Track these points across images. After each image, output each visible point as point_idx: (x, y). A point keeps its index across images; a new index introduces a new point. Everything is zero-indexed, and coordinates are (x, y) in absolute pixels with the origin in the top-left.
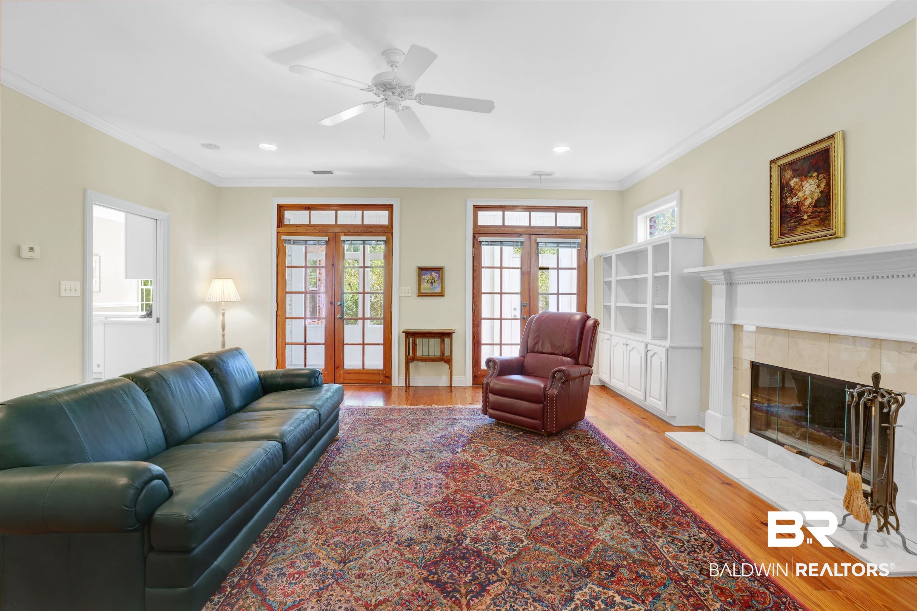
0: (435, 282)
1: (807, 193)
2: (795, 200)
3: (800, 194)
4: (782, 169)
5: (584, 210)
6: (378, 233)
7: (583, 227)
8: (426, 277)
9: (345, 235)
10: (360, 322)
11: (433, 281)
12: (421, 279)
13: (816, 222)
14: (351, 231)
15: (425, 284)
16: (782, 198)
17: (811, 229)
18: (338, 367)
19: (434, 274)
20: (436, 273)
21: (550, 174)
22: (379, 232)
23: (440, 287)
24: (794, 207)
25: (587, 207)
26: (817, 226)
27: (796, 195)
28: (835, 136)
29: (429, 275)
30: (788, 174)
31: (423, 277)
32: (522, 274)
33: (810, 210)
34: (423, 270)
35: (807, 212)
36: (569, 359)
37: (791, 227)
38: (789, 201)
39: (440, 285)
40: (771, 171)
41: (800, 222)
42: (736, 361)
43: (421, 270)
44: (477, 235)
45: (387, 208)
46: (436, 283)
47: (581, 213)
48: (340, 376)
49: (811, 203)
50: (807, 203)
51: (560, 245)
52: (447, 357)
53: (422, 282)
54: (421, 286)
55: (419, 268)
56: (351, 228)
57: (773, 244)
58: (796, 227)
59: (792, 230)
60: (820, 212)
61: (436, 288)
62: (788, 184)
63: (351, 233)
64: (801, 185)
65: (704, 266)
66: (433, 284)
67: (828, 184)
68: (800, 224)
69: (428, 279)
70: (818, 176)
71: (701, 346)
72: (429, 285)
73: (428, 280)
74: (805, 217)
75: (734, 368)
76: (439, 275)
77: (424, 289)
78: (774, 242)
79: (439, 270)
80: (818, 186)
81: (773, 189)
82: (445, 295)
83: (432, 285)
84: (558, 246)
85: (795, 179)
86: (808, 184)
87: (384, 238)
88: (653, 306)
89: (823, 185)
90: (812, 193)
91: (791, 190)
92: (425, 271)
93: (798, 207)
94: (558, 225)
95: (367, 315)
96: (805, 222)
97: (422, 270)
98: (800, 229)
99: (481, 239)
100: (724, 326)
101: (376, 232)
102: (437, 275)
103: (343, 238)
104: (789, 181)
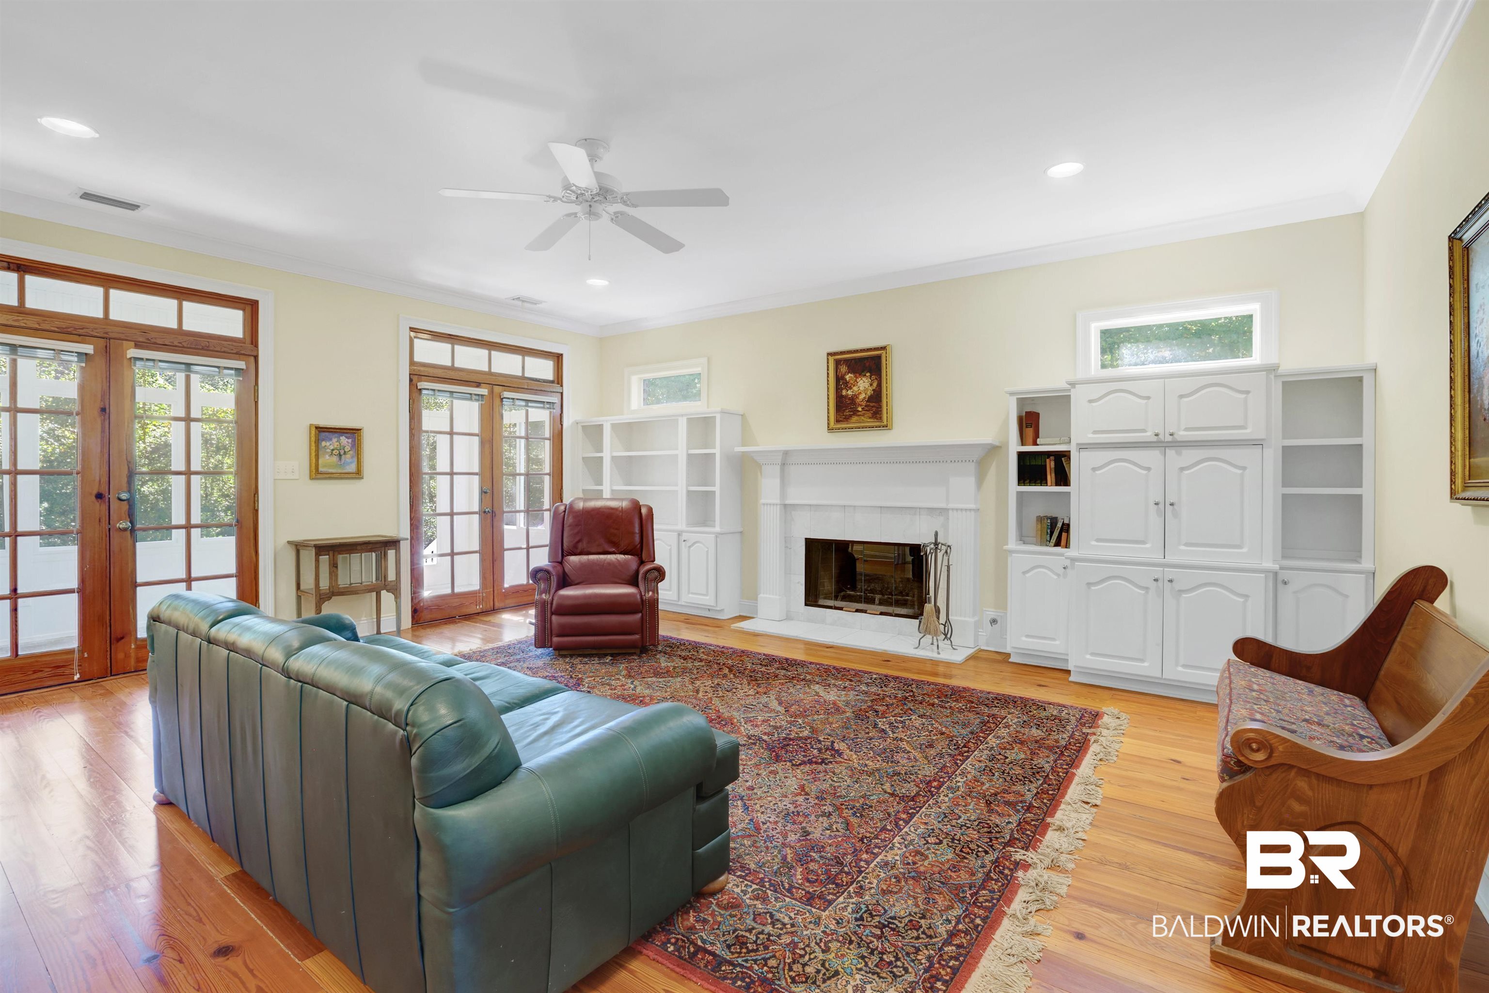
0: (345, 453)
1: (861, 388)
2: (850, 392)
3: (855, 388)
4: (838, 363)
5: (558, 358)
6: (224, 352)
7: (556, 382)
8: (331, 444)
9: (138, 345)
10: (179, 535)
11: (342, 452)
12: (320, 447)
13: (869, 414)
14: (153, 340)
15: (327, 457)
16: (838, 389)
17: (865, 419)
18: (122, 638)
19: (343, 440)
20: (348, 438)
21: (535, 303)
22: (226, 349)
23: (356, 463)
24: (849, 399)
25: (562, 355)
26: (870, 418)
27: (851, 388)
28: (887, 348)
29: (335, 440)
30: (843, 369)
31: (324, 444)
32: (482, 443)
33: (864, 403)
34: (324, 432)
35: (861, 405)
36: (630, 556)
37: (846, 416)
38: (844, 393)
39: (355, 459)
40: (828, 363)
41: (855, 412)
42: (787, 540)
43: (320, 432)
44: (415, 378)
45: (242, 306)
46: (348, 456)
47: (554, 361)
48: (127, 656)
49: (865, 398)
50: (862, 397)
51: (530, 404)
52: (391, 581)
53: (320, 453)
54: (321, 461)
55: (317, 428)
56: (153, 335)
57: (830, 429)
58: (851, 416)
59: (847, 419)
60: (873, 407)
61: (348, 464)
62: (843, 378)
63: (155, 343)
64: (856, 381)
65: (743, 446)
66: (343, 457)
67: (880, 385)
68: (854, 414)
69: (332, 447)
70: (871, 376)
71: (740, 529)
72: (335, 459)
73: (333, 450)
74: (860, 409)
75: (786, 547)
76: (354, 441)
77: (324, 466)
78: (830, 427)
79: (353, 433)
80: (871, 385)
81: (830, 379)
82: (364, 477)
83: (340, 459)
84: (527, 406)
85: (850, 375)
86: (861, 382)
87: (241, 364)
88: (687, 488)
89: (875, 384)
90: (866, 390)
91: (846, 383)
92: (327, 434)
93: (853, 399)
94: (526, 375)
95: (196, 519)
96: (859, 413)
97: (322, 432)
98: (855, 419)
99: (421, 385)
100: (778, 506)
101: (218, 349)
102: (350, 441)
103: (132, 352)
104: (845, 375)
